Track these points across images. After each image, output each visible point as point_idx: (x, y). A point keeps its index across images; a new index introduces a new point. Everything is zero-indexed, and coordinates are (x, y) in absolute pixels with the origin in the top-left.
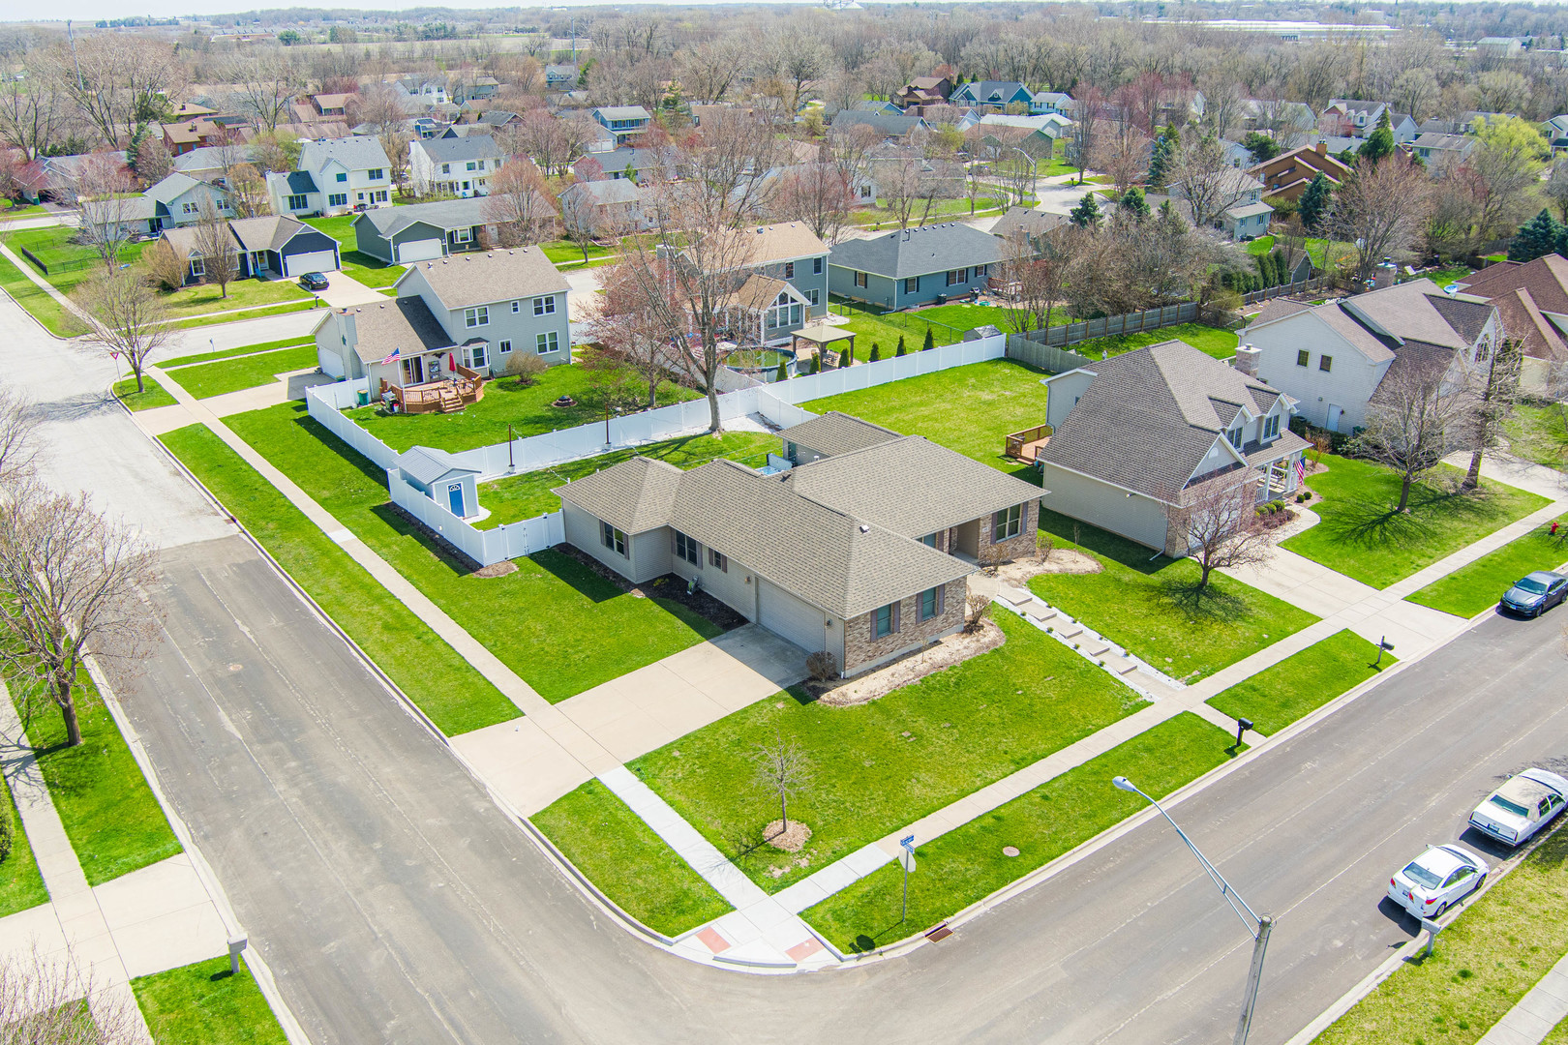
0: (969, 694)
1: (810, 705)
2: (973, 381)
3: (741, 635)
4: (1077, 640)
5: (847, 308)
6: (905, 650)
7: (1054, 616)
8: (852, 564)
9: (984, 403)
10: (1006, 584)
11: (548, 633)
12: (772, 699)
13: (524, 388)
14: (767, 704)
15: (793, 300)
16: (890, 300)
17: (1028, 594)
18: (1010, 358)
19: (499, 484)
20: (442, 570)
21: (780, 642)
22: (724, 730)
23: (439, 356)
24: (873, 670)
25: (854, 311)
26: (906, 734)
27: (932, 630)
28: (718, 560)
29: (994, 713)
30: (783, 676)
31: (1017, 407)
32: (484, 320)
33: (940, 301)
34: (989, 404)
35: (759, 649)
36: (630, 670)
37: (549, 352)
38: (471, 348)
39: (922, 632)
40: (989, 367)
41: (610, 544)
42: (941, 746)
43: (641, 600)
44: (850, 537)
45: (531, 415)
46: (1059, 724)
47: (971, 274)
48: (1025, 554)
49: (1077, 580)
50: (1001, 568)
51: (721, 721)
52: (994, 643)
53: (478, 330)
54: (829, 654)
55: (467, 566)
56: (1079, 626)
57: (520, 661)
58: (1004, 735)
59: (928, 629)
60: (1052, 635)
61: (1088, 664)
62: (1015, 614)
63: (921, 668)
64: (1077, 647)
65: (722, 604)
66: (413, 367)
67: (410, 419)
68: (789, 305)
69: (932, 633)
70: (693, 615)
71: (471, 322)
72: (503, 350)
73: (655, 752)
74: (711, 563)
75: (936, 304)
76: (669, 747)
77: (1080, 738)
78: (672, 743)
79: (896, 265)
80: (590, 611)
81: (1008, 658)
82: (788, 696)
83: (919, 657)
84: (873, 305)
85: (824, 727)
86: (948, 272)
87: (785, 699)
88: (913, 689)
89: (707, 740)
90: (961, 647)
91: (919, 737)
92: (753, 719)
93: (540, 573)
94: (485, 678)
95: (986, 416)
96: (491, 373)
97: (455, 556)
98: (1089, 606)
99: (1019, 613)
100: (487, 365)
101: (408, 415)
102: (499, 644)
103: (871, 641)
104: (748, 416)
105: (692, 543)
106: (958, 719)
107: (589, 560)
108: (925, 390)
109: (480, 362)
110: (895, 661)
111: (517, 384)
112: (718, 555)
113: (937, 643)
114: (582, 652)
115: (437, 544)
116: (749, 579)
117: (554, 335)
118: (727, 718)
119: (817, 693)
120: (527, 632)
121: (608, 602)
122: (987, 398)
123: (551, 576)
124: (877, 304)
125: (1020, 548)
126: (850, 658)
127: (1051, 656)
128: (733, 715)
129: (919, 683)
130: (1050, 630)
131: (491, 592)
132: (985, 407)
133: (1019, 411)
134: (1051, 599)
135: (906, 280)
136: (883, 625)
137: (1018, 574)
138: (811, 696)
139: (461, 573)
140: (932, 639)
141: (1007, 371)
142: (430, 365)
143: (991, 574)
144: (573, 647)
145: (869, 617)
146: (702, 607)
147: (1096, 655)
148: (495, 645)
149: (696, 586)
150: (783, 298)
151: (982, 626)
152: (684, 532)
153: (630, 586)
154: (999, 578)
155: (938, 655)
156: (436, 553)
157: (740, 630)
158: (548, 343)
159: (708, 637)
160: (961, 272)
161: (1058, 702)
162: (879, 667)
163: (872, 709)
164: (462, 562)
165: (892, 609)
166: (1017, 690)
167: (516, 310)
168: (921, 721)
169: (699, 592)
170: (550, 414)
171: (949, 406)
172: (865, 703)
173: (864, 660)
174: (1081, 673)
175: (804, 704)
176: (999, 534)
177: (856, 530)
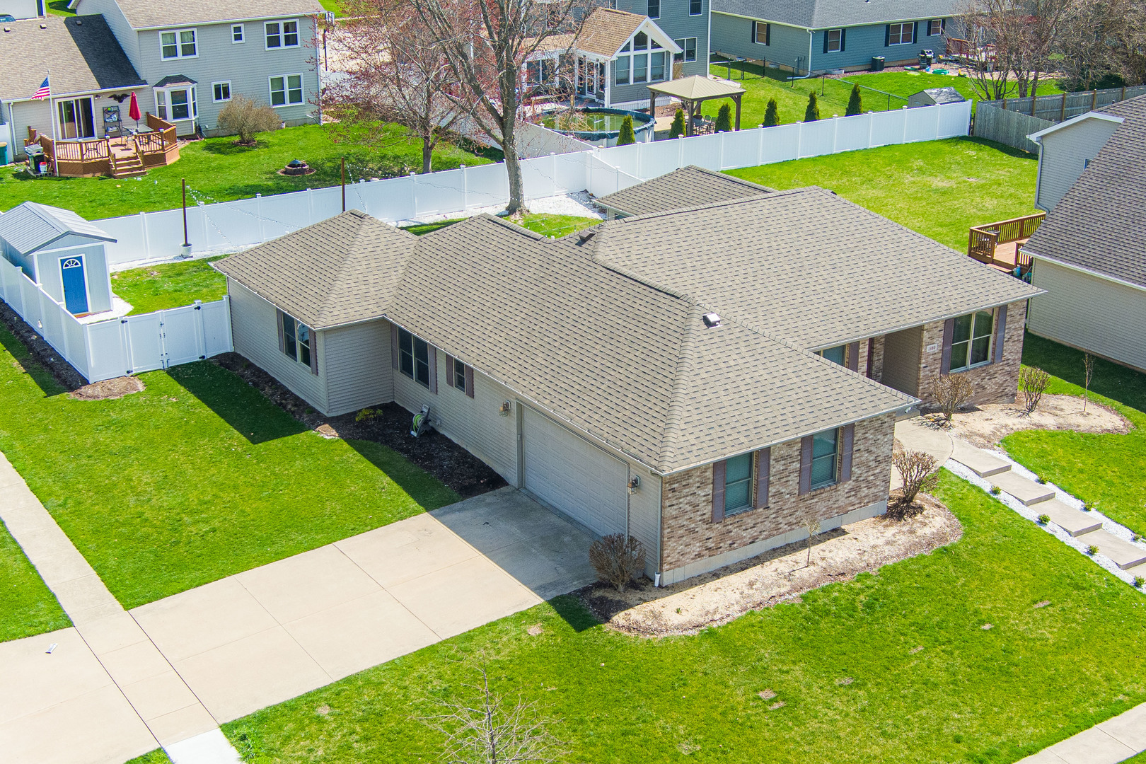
0: (891, 626)
1: (591, 633)
2: (920, 163)
3: (489, 505)
4: (1093, 539)
5: (739, 72)
6: (778, 541)
7: (1050, 497)
8: (684, 379)
9: (936, 191)
10: (964, 441)
11: (159, 489)
12: (522, 618)
13: (243, 151)
14: (510, 626)
15: (655, 45)
16: (802, 61)
17: (1005, 459)
18: (976, 136)
19: (161, 271)
20: (25, 386)
21: (554, 519)
22: (422, 670)
23: (120, 99)
24: (716, 575)
25: (747, 75)
26: (766, 695)
27: (830, 509)
28: (462, 375)
29: (936, 661)
30: (550, 577)
31: (987, 199)
32: (189, 50)
33: (875, 66)
34: (944, 192)
35: (514, 529)
36: (279, 556)
37: (288, 104)
38: (168, 90)
39: (809, 510)
40: (946, 148)
41: (291, 351)
42: (832, 722)
43: (331, 442)
44: (684, 332)
45: (241, 185)
46: (1061, 690)
47: (922, 30)
48: (997, 397)
49: (1089, 441)
50: (956, 418)
51: (420, 653)
52: (942, 537)
53: (180, 64)
54: (632, 539)
55: (64, 382)
56: (1095, 516)
57: (95, 532)
58: (955, 705)
59: (822, 507)
60: (1047, 528)
61: (1112, 581)
62: (980, 490)
63: (804, 574)
64: (1092, 552)
65: (465, 454)
66: (79, 113)
67: (61, 183)
68: (649, 51)
69: (828, 514)
70: (412, 468)
71: (170, 52)
72: (218, 97)
73: (284, 705)
74: (450, 382)
75: (869, 70)
76: (311, 699)
77: (1102, 718)
78: (320, 691)
79: (812, 10)
80: (239, 457)
81: (966, 565)
82: (553, 614)
83: (802, 555)
84: (778, 70)
85: (612, 675)
86: (888, 26)
87: (546, 619)
88: (787, 612)
89: (387, 688)
90: (881, 542)
91: (790, 702)
92: (479, 653)
93: (176, 395)
94: (26, 559)
95: (938, 207)
96: (198, 129)
97: (51, 367)
98: (1110, 484)
99: (987, 489)
100: (193, 118)
101: (60, 178)
102: (71, 503)
103: (712, 521)
104: (570, 195)
105: (422, 348)
106: (867, 670)
107: (263, 377)
108: (846, 173)
109: (181, 112)
110: (758, 560)
111: (235, 145)
112: (460, 366)
113: (837, 532)
114: (206, 521)
115: (31, 349)
116: (506, 408)
117: (295, 81)
118: (432, 649)
119: (606, 610)
120: (123, 486)
121: (274, 443)
122: (940, 184)
123: (193, 400)
124: (782, 68)
125: (991, 386)
126: (672, 549)
127: (1044, 565)
128: (442, 643)
129: (798, 602)
130: (1043, 521)
131: (87, 421)
132: (935, 197)
133: (990, 203)
134: (1044, 470)
135: (826, 32)
136: (737, 492)
137: (987, 428)
138: (596, 617)
139: (50, 390)
140: (828, 525)
141: (972, 153)
142: (106, 111)
143: (938, 424)
144: (192, 513)
145: (709, 474)
146: (430, 457)
147: (1127, 567)
148: (64, 505)
149: (426, 422)
150: (641, 40)
151: (921, 508)
152: (409, 328)
153: (317, 419)
154: (953, 432)
155: (837, 553)
156: (23, 363)
157: (489, 497)
158: (287, 91)
159: (429, 506)
160: (907, 26)
161: (1059, 648)
162: (727, 570)
163: (706, 644)
164: (58, 376)
165: (755, 461)
166: (982, 622)
167: (238, 38)
168: (797, 670)
169: (430, 433)
170: (270, 183)
171: (880, 194)
172: (696, 632)
173: (699, 555)
174: (1101, 597)
175: (579, 629)
176: (954, 360)
177: (696, 322)
